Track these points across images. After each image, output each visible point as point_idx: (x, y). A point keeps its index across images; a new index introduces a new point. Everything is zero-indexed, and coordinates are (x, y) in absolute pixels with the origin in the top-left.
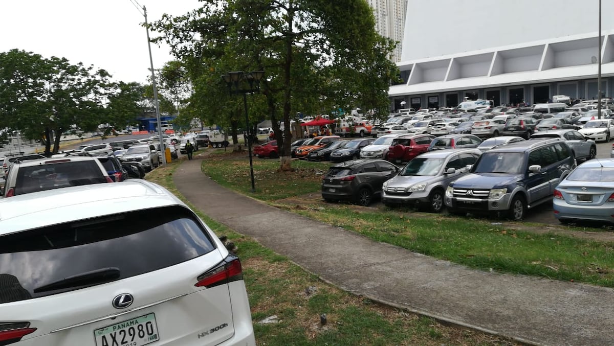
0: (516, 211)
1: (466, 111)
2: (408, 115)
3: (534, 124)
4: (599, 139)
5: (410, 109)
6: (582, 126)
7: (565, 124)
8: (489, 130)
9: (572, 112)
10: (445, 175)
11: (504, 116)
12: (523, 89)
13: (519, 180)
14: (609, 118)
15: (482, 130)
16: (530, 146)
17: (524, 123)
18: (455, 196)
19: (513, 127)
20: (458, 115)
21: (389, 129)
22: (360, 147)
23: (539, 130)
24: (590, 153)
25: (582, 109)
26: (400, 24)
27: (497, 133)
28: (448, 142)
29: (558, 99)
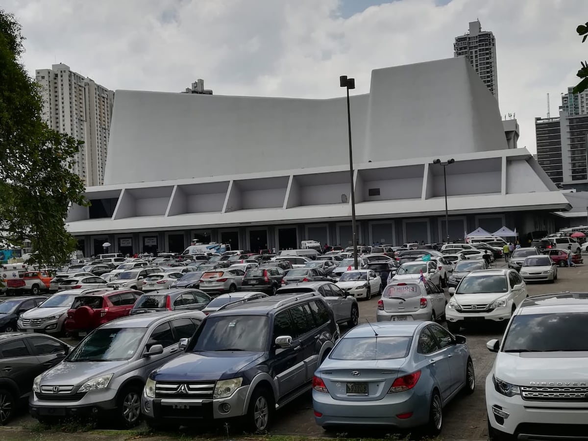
0: (257, 415)
1: (194, 258)
2: (113, 262)
3: (281, 276)
4: (358, 295)
5: (116, 254)
6: (338, 279)
7: (316, 275)
8: (223, 283)
9: (324, 261)
10: (147, 357)
11: (243, 265)
12: (266, 231)
13: (261, 361)
14: (368, 269)
15: (214, 284)
16: (275, 305)
17: (268, 274)
18: (158, 395)
19: (254, 279)
20: (184, 263)
21: (77, 281)
22: (19, 312)
23: (286, 284)
24: (352, 314)
25: (335, 257)
26: (104, 135)
27: (234, 288)
28: (162, 301)
29: (308, 245)
